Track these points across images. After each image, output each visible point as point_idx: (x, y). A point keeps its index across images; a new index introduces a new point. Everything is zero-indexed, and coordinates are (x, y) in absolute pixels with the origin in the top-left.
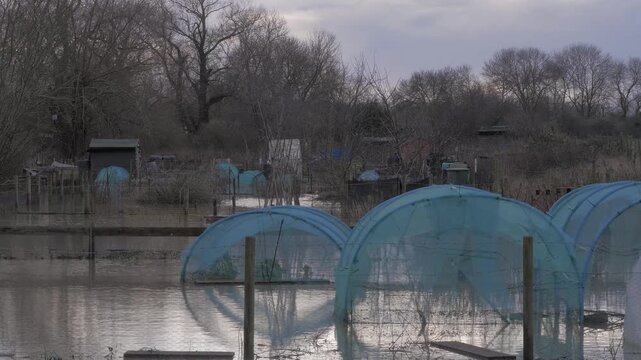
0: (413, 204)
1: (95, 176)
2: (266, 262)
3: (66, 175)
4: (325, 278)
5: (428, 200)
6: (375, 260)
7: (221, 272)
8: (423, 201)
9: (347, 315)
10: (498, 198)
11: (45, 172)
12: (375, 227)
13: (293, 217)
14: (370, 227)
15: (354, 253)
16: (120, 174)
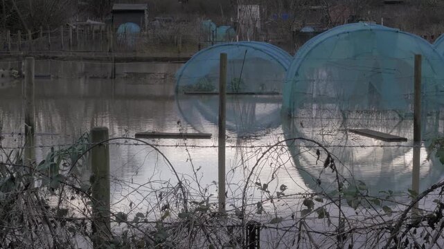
0: (338, 35)
1: (117, 29)
2: (235, 80)
3: (96, 28)
4: (276, 91)
5: (348, 32)
6: (310, 81)
7: (203, 86)
8: (344, 33)
9: (290, 112)
10: (397, 32)
11: (81, 26)
12: (310, 51)
13: (253, 48)
14: (307, 51)
15: (295, 70)
16: (133, 27)
